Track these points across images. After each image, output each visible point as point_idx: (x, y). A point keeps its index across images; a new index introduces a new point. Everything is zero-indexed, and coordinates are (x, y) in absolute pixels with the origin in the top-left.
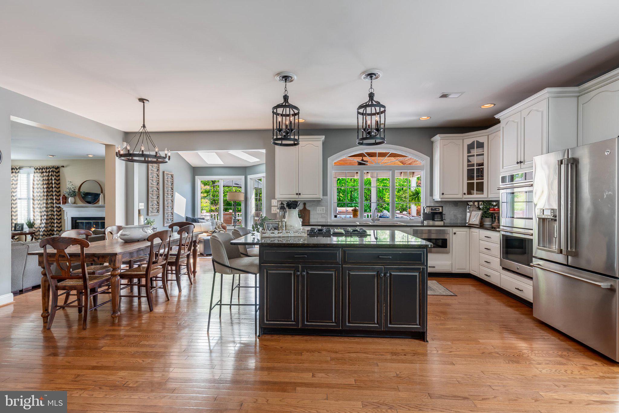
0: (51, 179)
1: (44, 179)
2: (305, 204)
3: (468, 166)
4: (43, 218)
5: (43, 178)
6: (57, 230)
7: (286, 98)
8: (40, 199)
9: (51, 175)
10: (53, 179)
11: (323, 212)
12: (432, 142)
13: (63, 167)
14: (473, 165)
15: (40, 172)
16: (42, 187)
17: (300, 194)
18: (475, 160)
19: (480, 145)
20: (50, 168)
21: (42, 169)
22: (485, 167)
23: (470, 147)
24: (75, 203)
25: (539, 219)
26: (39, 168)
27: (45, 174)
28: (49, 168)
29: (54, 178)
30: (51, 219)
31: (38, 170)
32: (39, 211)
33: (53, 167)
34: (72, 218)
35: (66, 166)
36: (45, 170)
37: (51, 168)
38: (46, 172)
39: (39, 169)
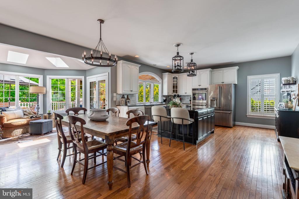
2: (128, 96)
3: (173, 84)
7: (178, 53)
11: (134, 100)
12: (162, 75)
14: (174, 84)
17: (132, 91)
18: (175, 83)
19: (177, 78)
22: (178, 85)
23: (174, 78)
25: (211, 100)
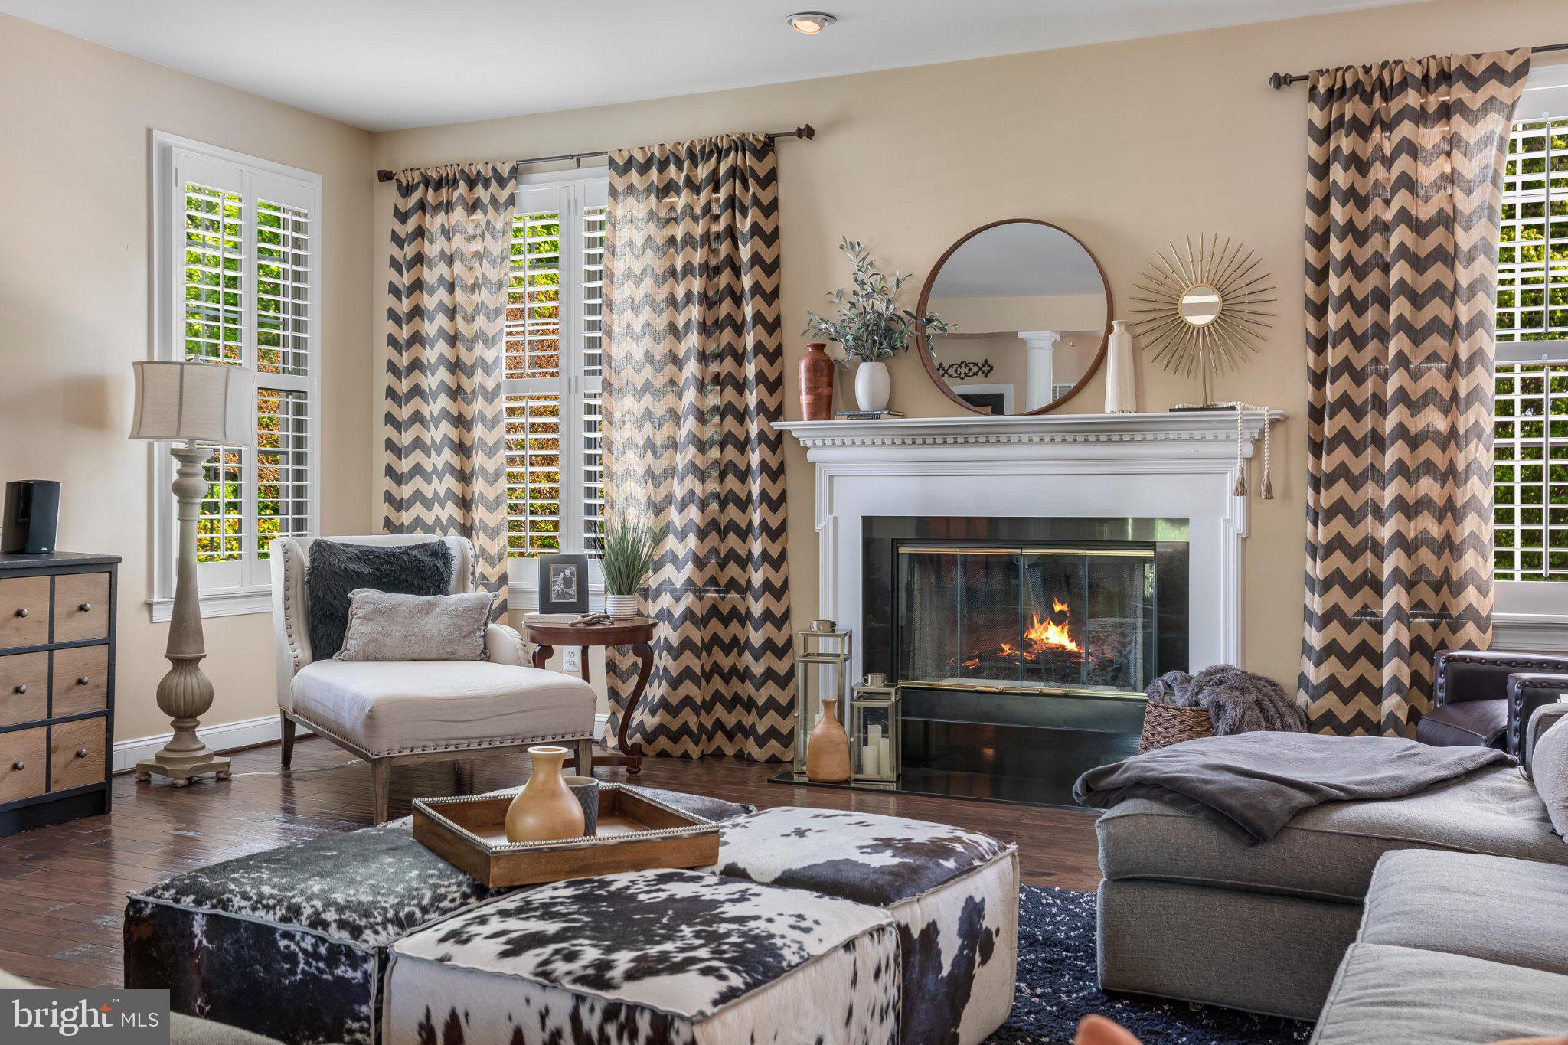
0: (731, 233)
1: (672, 240)
4: (673, 515)
5: (669, 231)
6: (767, 615)
8: (648, 386)
9: (731, 202)
10: (744, 225)
13: (807, 133)
15: (649, 190)
16: (661, 294)
20: (714, 151)
21: (663, 166)
24: (891, 407)
26: (639, 157)
27: (681, 201)
28: (711, 152)
29: (748, 223)
30: (723, 534)
31: (634, 176)
32: (640, 470)
33: (740, 145)
34: (868, 522)
35: (832, 126)
36: (680, 169)
37: (721, 154)
38: (694, 187)
39: (644, 169)
